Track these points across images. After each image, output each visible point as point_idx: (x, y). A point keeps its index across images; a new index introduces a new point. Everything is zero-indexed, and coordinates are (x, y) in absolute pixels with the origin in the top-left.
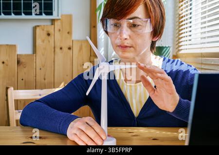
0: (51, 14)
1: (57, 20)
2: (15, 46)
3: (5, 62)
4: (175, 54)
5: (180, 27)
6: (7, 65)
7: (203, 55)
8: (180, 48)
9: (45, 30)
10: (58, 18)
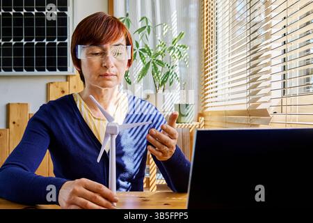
0: (66, 69)
1: (73, 75)
2: (27, 104)
3: (16, 122)
4: (201, 112)
5: (205, 82)
6: (18, 125)
7: (226, 113)
8: (206, 106)
9: (60, 86)
10: (73, 74)
